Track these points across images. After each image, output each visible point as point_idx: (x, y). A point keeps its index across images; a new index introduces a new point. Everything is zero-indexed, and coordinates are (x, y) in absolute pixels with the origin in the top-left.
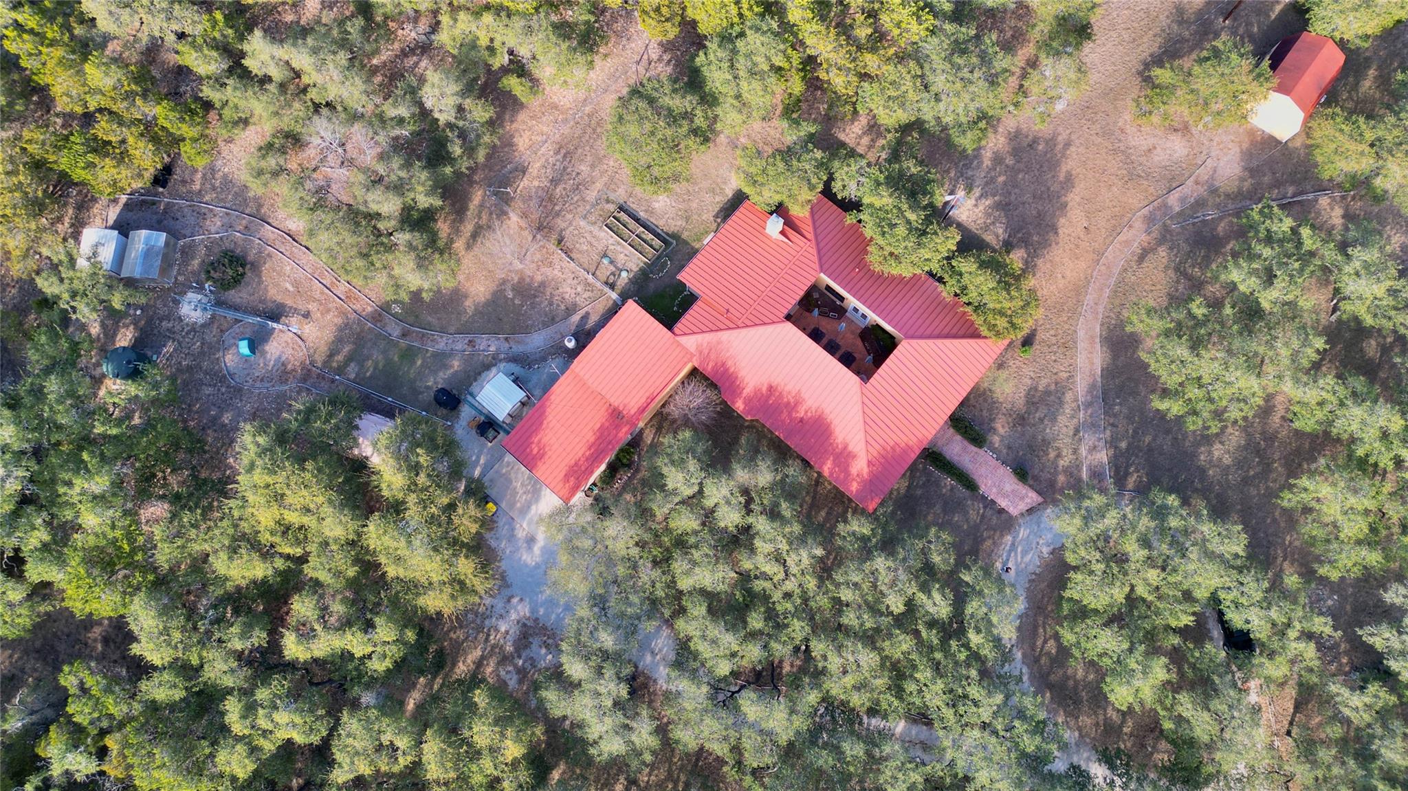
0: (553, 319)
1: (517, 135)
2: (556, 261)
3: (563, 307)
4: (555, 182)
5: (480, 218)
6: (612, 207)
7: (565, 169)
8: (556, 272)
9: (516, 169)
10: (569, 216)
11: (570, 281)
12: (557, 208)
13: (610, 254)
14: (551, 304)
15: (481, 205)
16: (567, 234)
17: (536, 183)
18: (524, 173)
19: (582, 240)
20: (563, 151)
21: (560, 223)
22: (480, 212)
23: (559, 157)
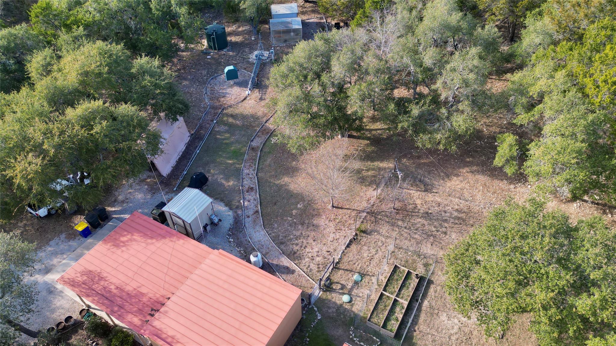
0: (282, 243)
1: (460, 178)
2: (343, 233)
3: (296, 248)
4: (427, 215)
5: (368, 170)
6: (421, 270)
7: (446, 221)
8: (332, 235)
9: (426, 185)
10: (394, 234)
11: (325, 249)
12: (400, 223)
13: (366, 279)
14: (297, 238)
15: (380, 169)
16: (375, 236)
17: (418, 202)
18: (426, 191)
19: (373, 251)
20: (463, 215)
21: (384, 229)
22: (373, 169)
23: (456, 214)
